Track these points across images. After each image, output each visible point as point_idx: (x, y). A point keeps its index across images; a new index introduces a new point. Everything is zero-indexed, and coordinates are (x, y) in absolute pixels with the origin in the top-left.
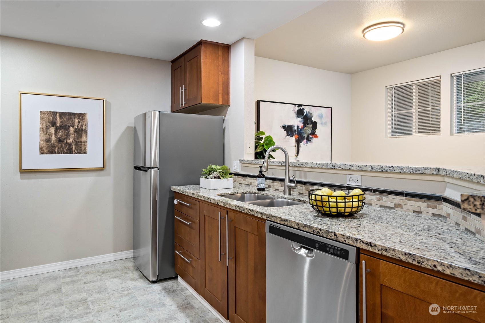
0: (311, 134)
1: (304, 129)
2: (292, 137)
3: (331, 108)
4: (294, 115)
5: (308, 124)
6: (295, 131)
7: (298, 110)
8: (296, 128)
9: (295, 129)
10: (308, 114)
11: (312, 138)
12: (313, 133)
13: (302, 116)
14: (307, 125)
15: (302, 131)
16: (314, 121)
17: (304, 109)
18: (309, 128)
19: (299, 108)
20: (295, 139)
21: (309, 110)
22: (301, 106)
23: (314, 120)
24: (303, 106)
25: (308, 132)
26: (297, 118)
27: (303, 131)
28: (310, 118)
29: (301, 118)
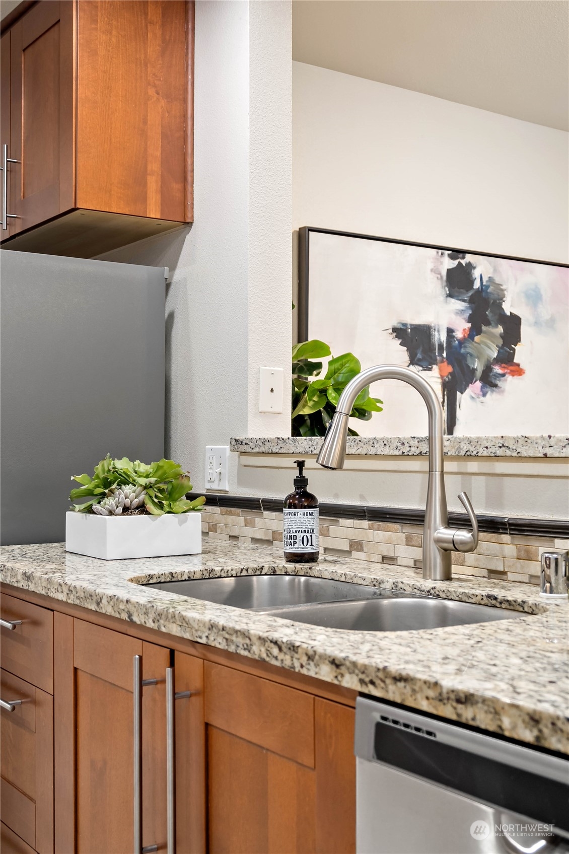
0: (498, 361)
1: (473, 340)
2: (430, 369)
4: (436, 287)
5: (488, 323)
6: (441, 346)
7: (449, 271)
8: (444, 338)
9: (439, 339)
10: (488, 287)
11: (503, 375)
12: (507, 358)
13: (467, 291)
14: (484, 328)
15: (465, 347)
16: (508, 314)
17: (474, 268)
18: (491, 336)
19: (456, 262)
20: (442, 377)
21: (492, 270)
22: (461, 255)
23: (508, 308)
24: (469, 258)
25: (489, 352)
26: (449, 299)
27: (469, 350)
28: (495, 302)
29: (464, 301)
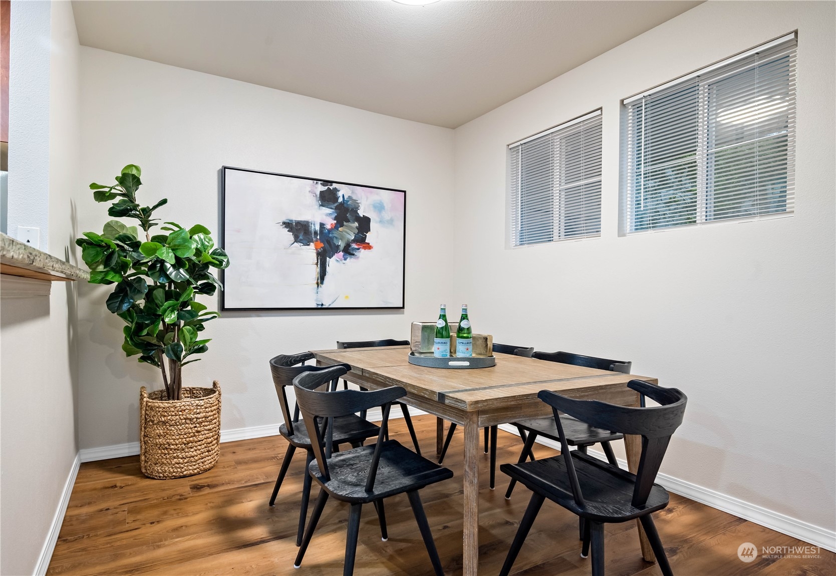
0: (354, 241)
1: (338, 230)
2: (308, 245)
3: (405, 192)
4: (312, 202)
5: (348, 221)
6: (316, 233)
7: (321, 192)
8: (318, 228)
9: (315, 229)
10: (348, 201)
11: (358, 249)
12: (361, 240)
13: (334, 203)
14: (345, 223)
15: (333, 233)
16: (362, 216)
17: (339, 191)
18: (351, 228)
19: (326, 188)
20: (316, 249)
21: (351, 192)
22: (329, 184)
23: (361, 213)
24: (335, 185)
25: (348, 236)
26: (321, 207)
27: (336, 235)
28: (352, 209)
29: (332, 208)
